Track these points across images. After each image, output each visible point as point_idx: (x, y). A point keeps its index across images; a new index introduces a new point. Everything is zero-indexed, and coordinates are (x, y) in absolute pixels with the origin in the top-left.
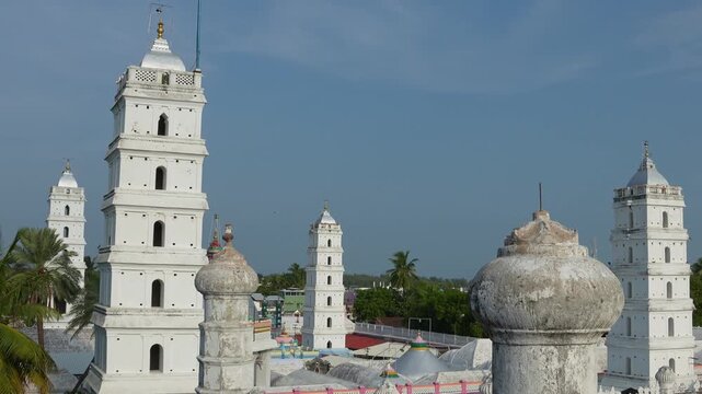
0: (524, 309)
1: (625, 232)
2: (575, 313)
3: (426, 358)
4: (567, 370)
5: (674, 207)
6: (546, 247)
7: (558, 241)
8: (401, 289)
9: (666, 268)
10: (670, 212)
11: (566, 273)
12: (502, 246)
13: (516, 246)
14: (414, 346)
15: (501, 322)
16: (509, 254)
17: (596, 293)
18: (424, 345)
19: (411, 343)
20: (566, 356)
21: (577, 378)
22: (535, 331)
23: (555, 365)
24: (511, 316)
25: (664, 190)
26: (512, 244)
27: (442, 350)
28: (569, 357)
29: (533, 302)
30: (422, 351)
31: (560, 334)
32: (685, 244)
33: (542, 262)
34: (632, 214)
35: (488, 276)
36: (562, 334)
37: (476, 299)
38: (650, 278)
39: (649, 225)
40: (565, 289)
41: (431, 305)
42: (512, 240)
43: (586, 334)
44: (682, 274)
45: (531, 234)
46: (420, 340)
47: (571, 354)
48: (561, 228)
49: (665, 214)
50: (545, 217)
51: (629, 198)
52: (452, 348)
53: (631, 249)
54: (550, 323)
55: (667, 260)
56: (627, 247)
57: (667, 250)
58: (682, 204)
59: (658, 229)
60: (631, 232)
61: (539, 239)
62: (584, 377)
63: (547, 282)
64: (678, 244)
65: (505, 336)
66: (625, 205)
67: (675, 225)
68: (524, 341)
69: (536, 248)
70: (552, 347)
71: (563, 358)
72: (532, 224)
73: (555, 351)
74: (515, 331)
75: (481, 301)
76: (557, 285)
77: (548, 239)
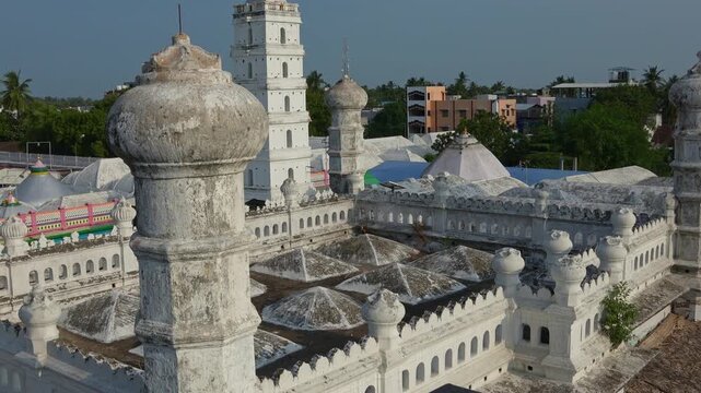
0: (168, 142)
1: (245, 48)
2: (222, 143)
3: (48, 181)
4: (215, 201)
5: (291, 24)
6: (188, 74)
7: (201, 67)
8: (16, 111)
9: (283, 83)
10: (287, 28)
11: (211, 101)
12: (141, 74)
13: (156, 74)
14: (34, 171)
15: (145, 156)
16: (148, 82)
17: (243, 122)
18: (44, 170)
19: (30, 168)
20: (213, 187)
21: (226, 209)
22: (181, 164)
23: (203, 197)
24: (155, 150)
25: (281, 6)
26: (151, 71)
27: (64, 172)
28: (218, 188)
29: (177, 133)
30: (43, 175)
31: (207, 166)
32: (301, 60)
33: (186, 90)
34: (250, 31)
35: (127, 107)
36: (210, 166)
37: (115, 132)
38: (269, 92)
39: (268, 41)
40: (211, 118)
41: (48, 126)
42: (150, 66)
43: (233, 164)
44: (298, 88)
45: (172, 60)
46: (40, 164)
47: (218, 185)
48: (203, 53)
49: (282, 31)
50: (185, 41)
51: (248, 14)
52: (74, 170)
53: (250, 65)
54: (196, 155)
55: (285, 75)
56: (246, 62)
57: (285, 65)
58: (299, 20)
59: (276, 45)
60: (251, 48)
61: (180, 65)
62: (233, 207)
63: (192, 112)
64: (295, 59)
65: (149, 170)
66: (244, 21)
67: (292, 41)
68: (171, 175)
69: (178, 76)
70: (199, 180)
71: (211, 189)
72: (172, 49)
73: (203, 183)
74: (159, 165)
75: (122, 135)
76: (203, 115)
77: (190, 65)
